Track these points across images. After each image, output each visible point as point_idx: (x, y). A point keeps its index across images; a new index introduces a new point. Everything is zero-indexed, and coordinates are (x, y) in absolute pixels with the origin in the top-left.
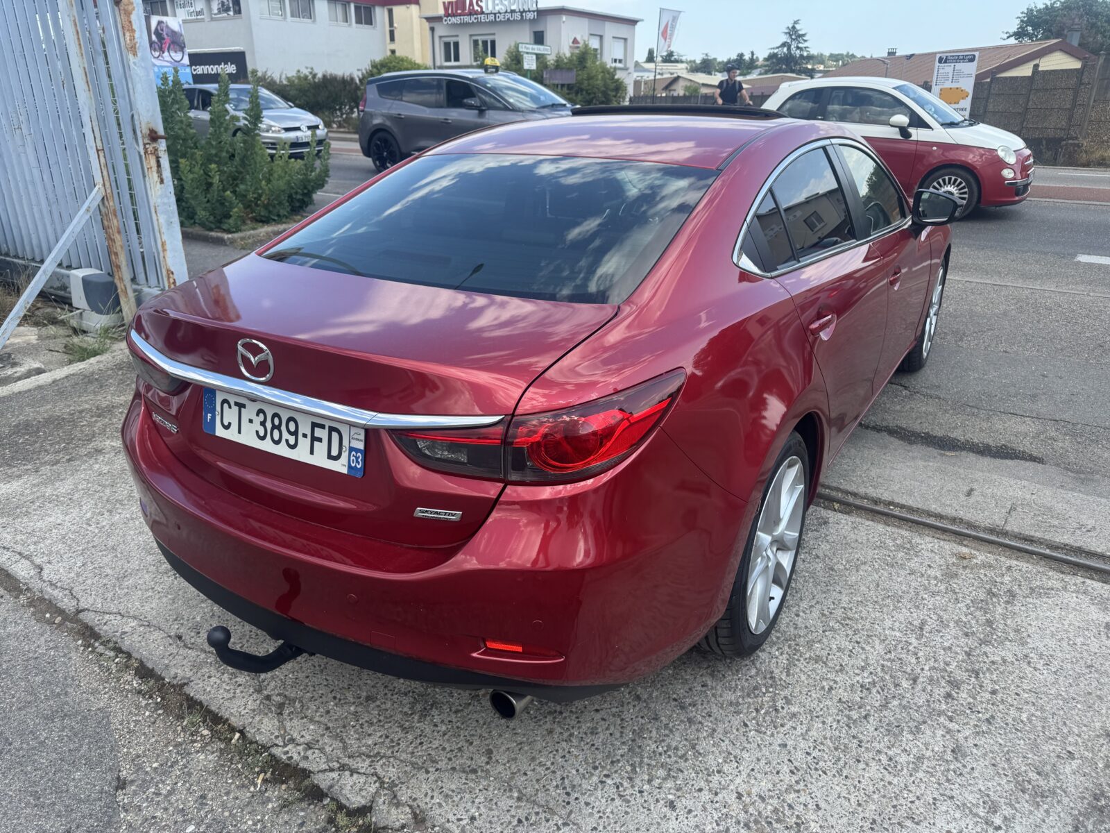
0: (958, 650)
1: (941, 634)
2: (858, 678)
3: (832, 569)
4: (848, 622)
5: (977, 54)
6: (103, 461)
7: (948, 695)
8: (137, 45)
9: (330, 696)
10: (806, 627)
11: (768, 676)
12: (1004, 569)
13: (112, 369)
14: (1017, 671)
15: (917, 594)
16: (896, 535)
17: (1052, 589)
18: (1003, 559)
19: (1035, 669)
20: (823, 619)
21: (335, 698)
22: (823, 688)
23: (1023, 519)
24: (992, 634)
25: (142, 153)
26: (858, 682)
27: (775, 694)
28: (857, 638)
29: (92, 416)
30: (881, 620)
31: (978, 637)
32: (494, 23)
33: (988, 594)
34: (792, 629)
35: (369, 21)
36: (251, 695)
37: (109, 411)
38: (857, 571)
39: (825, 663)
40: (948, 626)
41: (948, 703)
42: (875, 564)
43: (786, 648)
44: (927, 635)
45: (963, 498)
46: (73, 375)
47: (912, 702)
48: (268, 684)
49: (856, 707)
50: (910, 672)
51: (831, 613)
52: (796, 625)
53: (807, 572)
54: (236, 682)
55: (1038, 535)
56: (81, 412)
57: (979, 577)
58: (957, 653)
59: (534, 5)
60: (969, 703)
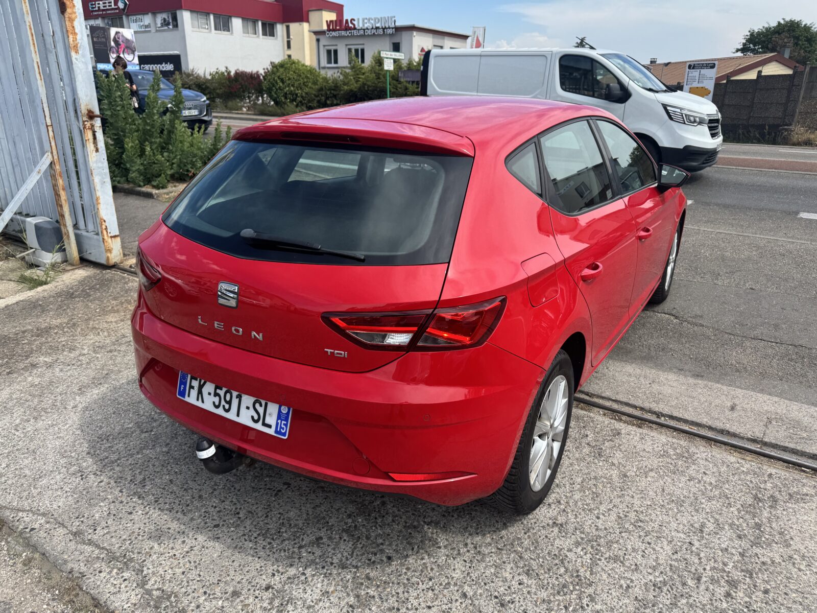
0: (733, 551)
1: (719, 536)
2: (651, 577)
3: (625, 476)
4: (640, 524)
5: (716, 63)
6: (36, 374)
7: (728, 595)
8: (79, 45)
9: (202, 591)
10: (606, 529)
11: (575, 575)
12: (766, 476)
13: (54, 297)
14: (785, 572)
15: (696, 499)
16: (676, 445)
17: (807, 495)
18: (765, 467)
19: (800, 570)
20: (620, 521)
21: (205, 593)
22: (621, 586)
23: (778, 431)
24: (761, 537)
25: (82, 128)
26: (651, 581)
27: (581, 591)
28: (648, 539)
29: (32, 336)
30: (667, 523)
31: (749, 539)
32: (363, 36)
33: (755, 499)
34: (594, 531)
35: (272, 34)
36: (133, 590)
37: (47, 332)
38: (646, 477)
39: (622, 562)
40: (723, 528)
41: (728, 602)
42: (661, 471)
43: (589, 548)
44: (707, 537)
45: (727, 412)
46: (22, 301)
47: (697, 600)
48: (149, 580)
49: (650, 605)
50: (694, 572)
51: (626, 516)
52: (597, 526)
53: (606, 478)
54: (122, 577)
55: (792, 446)
56: (24, 332)
57: (747, 484)
58: (733, 554)
59: (393, 24)
60: (746, 602)
